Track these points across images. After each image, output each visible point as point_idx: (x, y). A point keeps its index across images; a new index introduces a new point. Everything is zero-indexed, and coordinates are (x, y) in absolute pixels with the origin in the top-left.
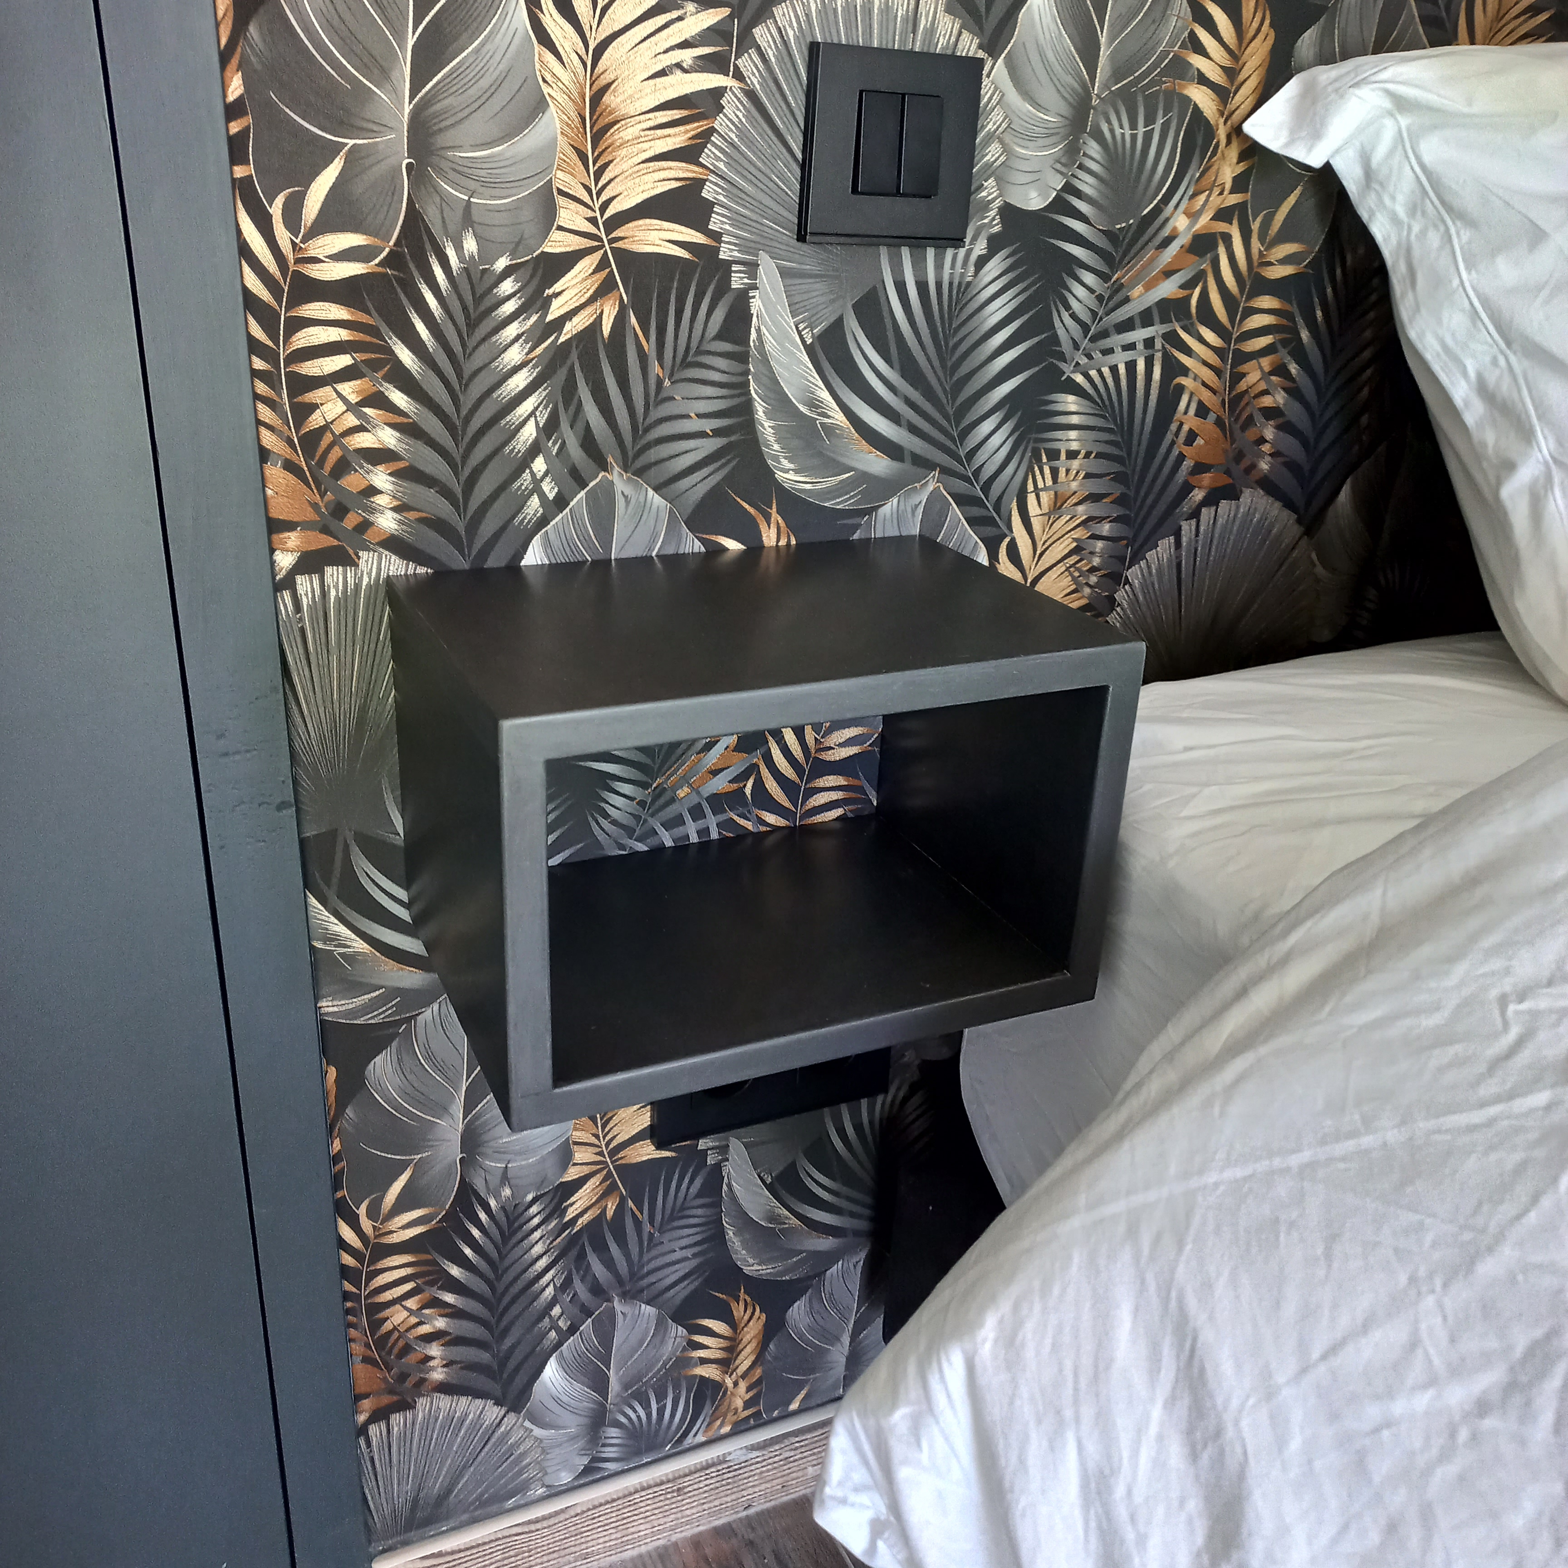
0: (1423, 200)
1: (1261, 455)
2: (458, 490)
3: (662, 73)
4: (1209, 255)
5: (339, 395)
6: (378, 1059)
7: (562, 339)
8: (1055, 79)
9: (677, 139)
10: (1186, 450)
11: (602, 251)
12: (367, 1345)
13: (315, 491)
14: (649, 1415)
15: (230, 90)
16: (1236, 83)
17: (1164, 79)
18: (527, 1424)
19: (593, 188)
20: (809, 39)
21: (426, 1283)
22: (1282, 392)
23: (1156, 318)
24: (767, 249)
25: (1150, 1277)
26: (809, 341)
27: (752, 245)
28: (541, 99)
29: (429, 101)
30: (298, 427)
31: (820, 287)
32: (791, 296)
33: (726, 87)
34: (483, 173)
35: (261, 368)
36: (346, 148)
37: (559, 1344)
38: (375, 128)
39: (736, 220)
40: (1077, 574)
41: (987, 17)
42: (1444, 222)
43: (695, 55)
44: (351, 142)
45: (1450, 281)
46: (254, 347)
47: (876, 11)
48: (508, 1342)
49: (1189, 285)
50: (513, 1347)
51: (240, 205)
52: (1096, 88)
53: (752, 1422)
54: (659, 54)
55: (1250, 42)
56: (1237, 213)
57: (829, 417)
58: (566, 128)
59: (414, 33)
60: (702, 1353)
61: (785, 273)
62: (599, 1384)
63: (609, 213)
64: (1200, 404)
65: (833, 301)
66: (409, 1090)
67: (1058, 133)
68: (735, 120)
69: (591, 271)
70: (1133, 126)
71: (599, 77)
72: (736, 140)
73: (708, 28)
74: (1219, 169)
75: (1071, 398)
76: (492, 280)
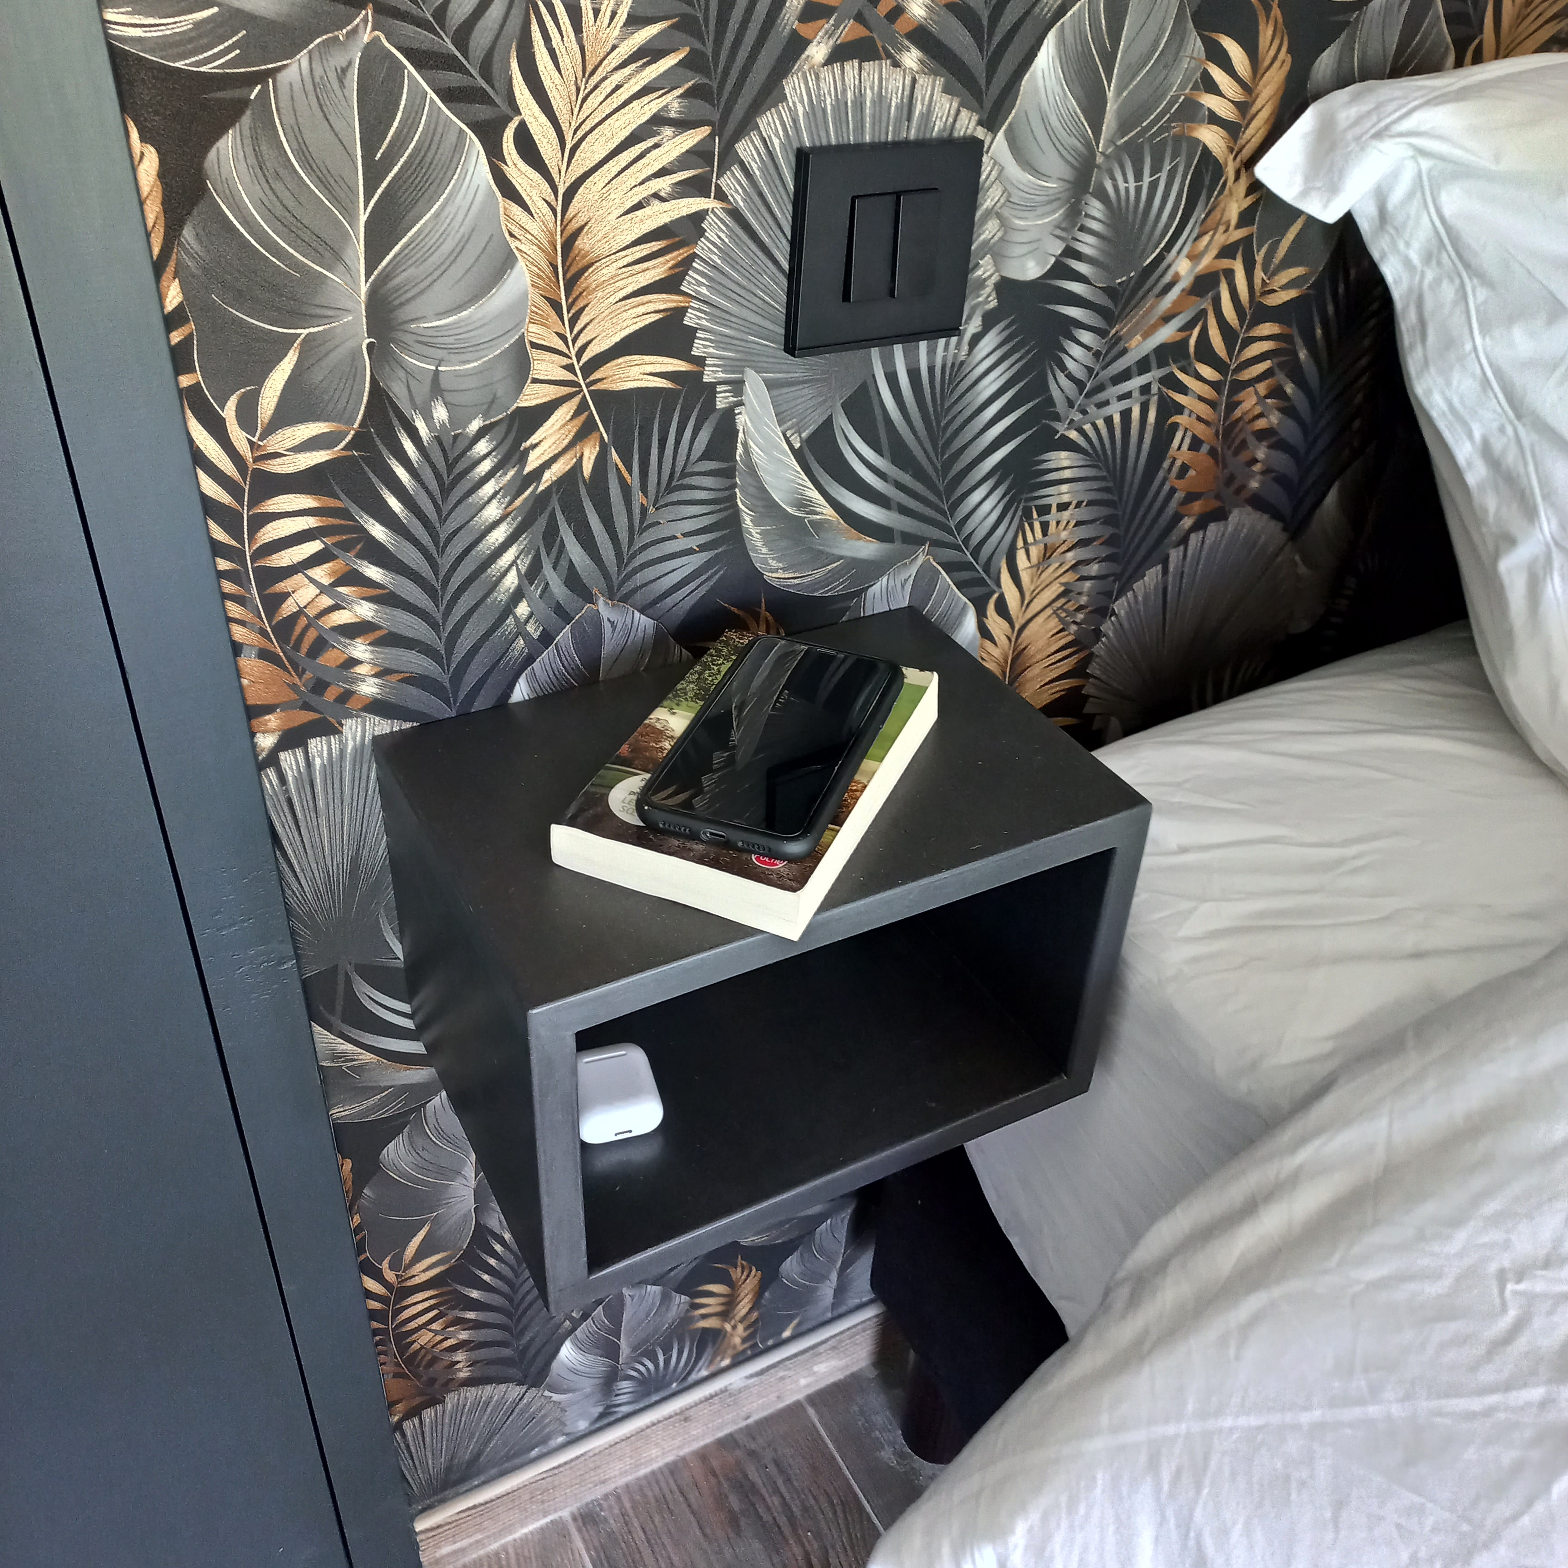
0: (1439, 252)
1: (1252, 475)
2: (441, 648)
3: (639, 206)
4: (1210, 294)
5: (312, 580)
6: (391, 1145)
7: (541, 488)
8: (1057, 143)
9: (657, 271)
10: (1178, 484)
11: (580, 396)
12: (398, 1365)
13: (293, 673)
14: (657, 1366)
15: (168, 300)
16: (1248, 117)
17: (1172, 125)
18: (547, 1393)
19: (568, 335)
20: (796, 145)
21: (448, 1309)
22: (1276, 412)
23: (1154, 363)
24: (754, 364)
25: (1170, 1513)
26: (797, 445)
27: (738, 363)
28: (509, 254)
29: (387, 276)
30: (270, 619)
31: (808, 391)
32: (778, 405)
33: (708, 210)
34: (451, 340)
35: (227, 568)
36: (300, 339)
37: (574, 1329)
38: (330, 313)
39: (721, 342)
40: (1064, 615)
41: (988, 88)
42: (1460, 277)
43: (674, 181)
44: (305, 332)
45: (1463, 345)
46: (218, 549)
47: (868, 104)
48: (527, 1338)
49: (1188, 327)
50: (532, 1339)
51: (189, 413)
52: (1101, 145)
53: (749, 1352)
54: (636, 186)
55: (1265, 73)
56: (1241, 248)
57: (817, 513)
58: (536, 279)
59: (365, 209)
60: (703, 1311)
61: (771, 385)
62: (611, 1351)
63: (585, 358)
64: (1194, 437)
65: (821, 404)
66: (422, 1163)
67: (1059, 199)
68: (718, 241)
69: (569, 417)
70: (1138, 177)
71: (571, 220)
72: (719, 262)
73: (687, 151)
74: (1225, 206)
75: (1064, 454)
76: (466, 443)
